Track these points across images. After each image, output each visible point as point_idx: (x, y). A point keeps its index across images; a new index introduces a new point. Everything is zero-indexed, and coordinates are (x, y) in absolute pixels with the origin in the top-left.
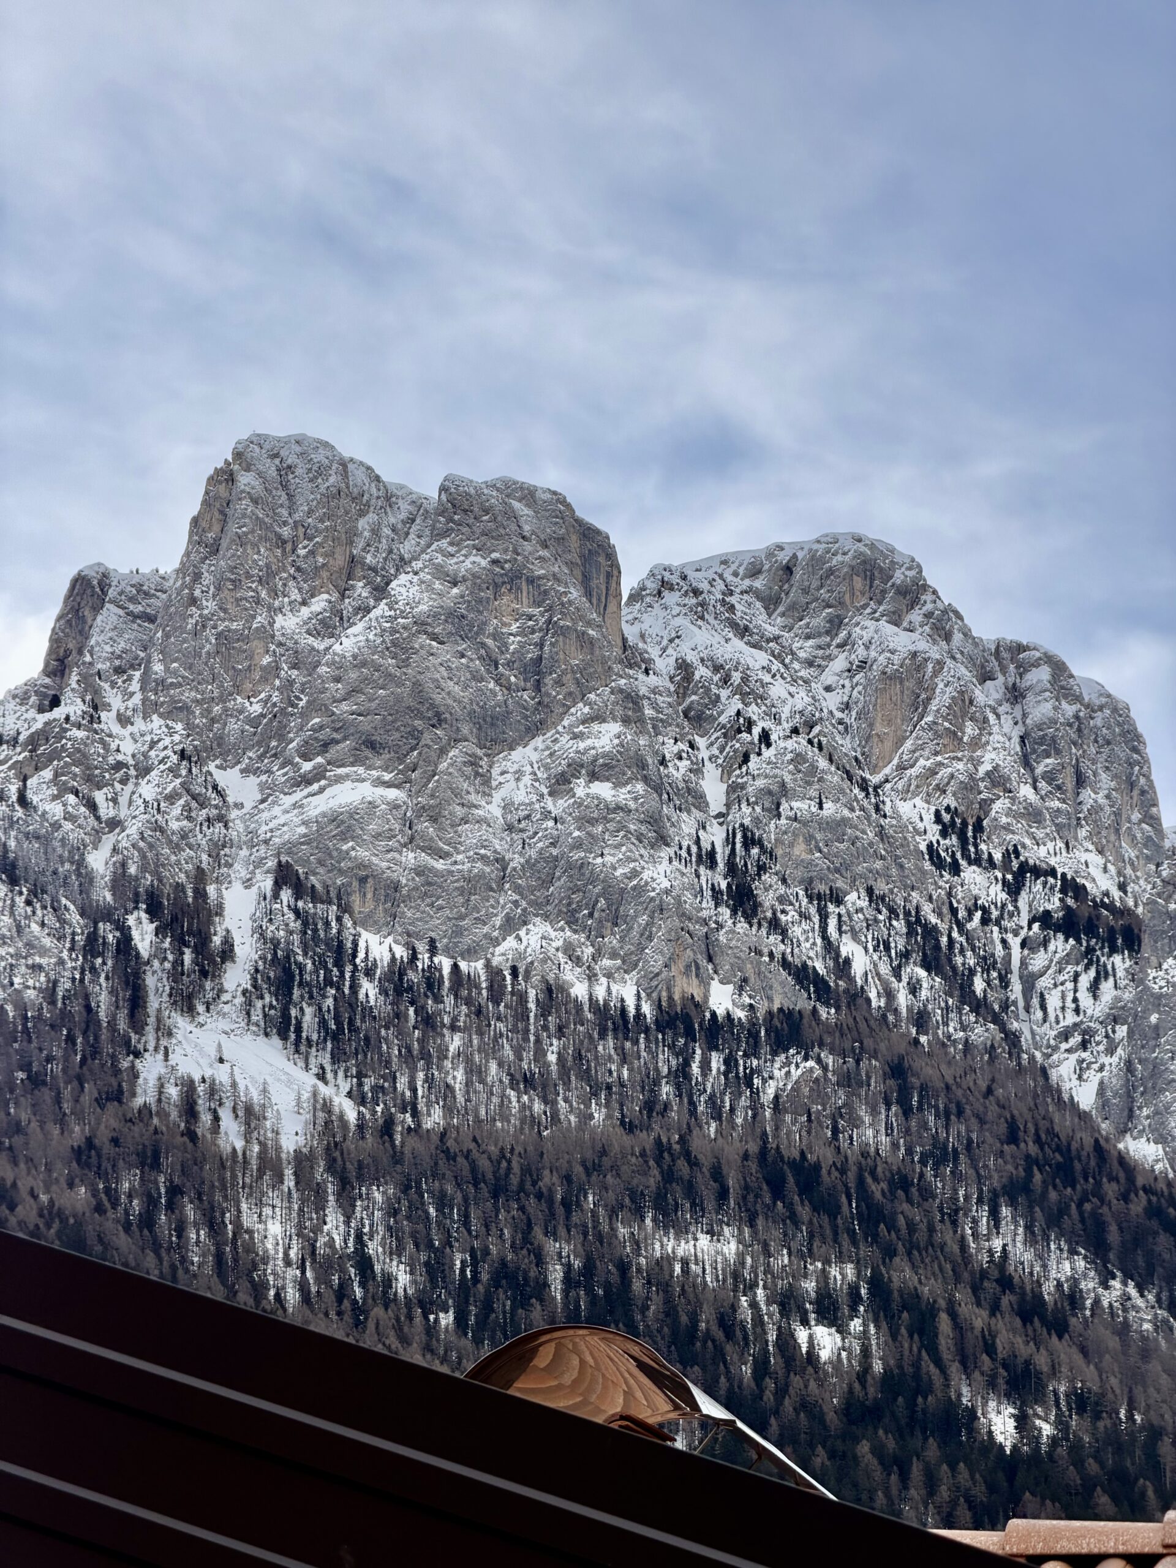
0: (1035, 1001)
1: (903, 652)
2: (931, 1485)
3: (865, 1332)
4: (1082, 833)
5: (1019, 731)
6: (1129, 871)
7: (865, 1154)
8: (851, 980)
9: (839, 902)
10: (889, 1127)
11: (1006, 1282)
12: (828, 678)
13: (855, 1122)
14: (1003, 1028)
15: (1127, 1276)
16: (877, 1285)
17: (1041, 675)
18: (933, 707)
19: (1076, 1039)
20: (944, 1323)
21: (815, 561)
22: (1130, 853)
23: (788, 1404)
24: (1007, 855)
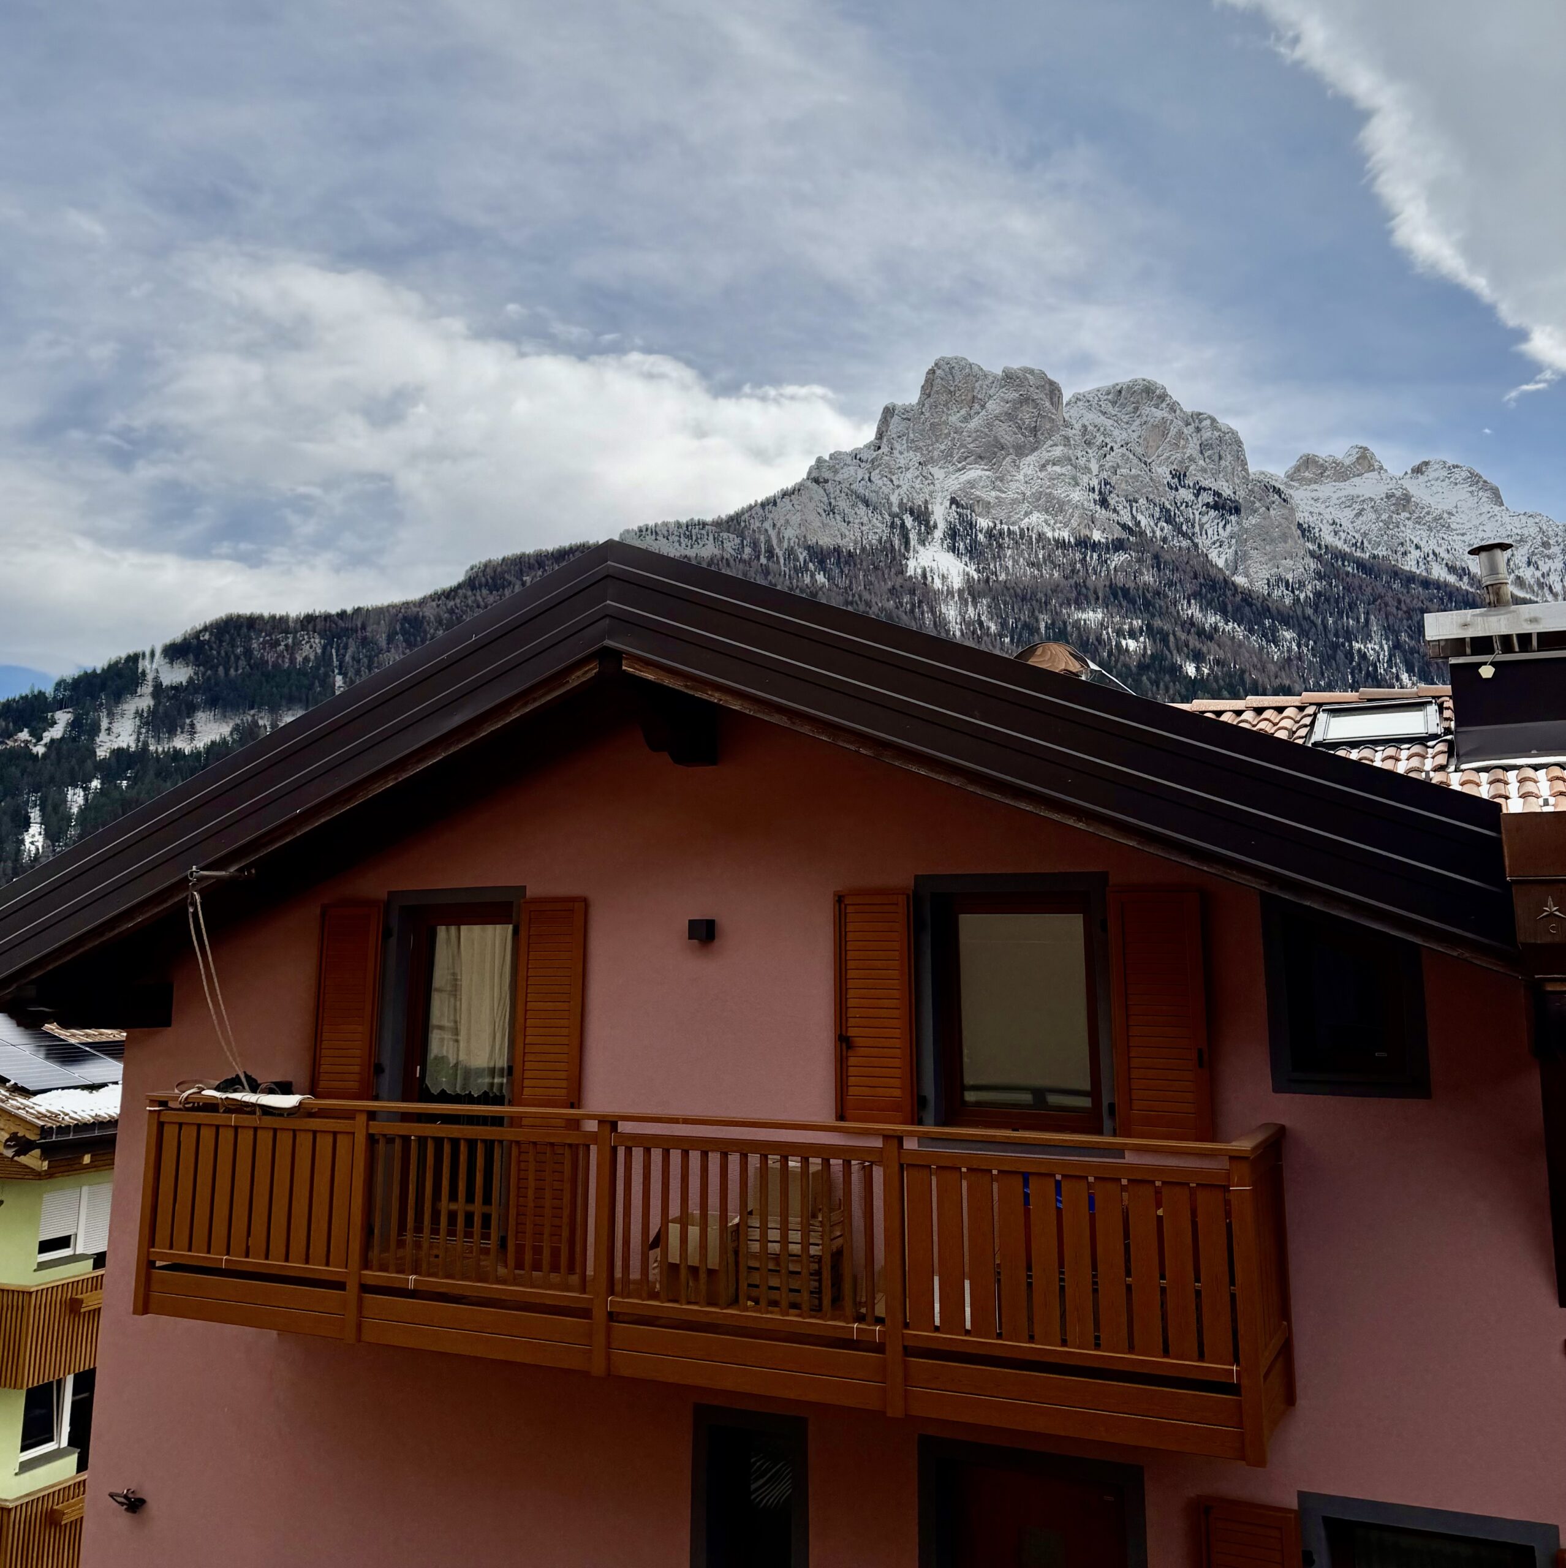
0: (1204, 532)
1: (1160, 418)
2: (1167, 689)
3: (1145, 641)
4: (1221, 475)
5: (1200, 442)
6: (1237, 488)
7: (1145, 584)
8: (1141, 528)
9: (1137, 502)
10: (1153, 576)
11: (1192, 624)
12: (1133, 428)
13: (1142, 574)
14: (1192, 542)
15: (1234, 621)
16: (1149, 626)
17: (1208, 422)
18: (1169, 435)
19: (1218, 544)
20: (1171, 638)
21: (1129, 388)
22: (1237, 481)
23: (1119, 665)
24: (1194, 484)
